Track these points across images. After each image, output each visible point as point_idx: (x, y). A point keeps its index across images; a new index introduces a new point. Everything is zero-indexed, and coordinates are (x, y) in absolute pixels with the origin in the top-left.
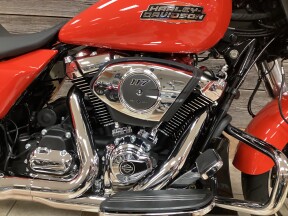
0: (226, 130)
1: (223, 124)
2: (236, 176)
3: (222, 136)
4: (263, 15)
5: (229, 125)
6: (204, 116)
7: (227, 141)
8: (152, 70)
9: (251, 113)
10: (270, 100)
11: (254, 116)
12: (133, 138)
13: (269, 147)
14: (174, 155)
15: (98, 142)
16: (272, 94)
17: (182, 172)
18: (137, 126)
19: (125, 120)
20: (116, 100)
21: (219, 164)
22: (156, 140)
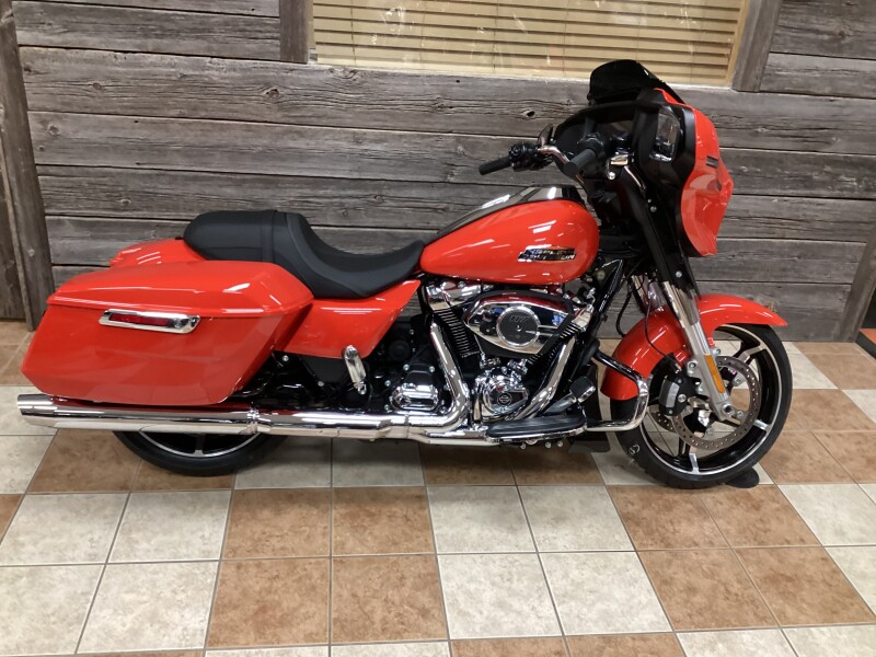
0: (595, 356)
1: (592, 350)
2: (605, 402)
3: (591, 362)
4: (629, 238)
5: (598, 351)
6: (573, 341)
7: (596, 367)
8: (527, 306)
9: (620, 333)
10: (642, 316)
11: (623, 336)
12: (504, 369)
13: (634, 373)
14: (545, 385)
15: (466, 375)
16: (643, 309)
17: (552, 402)
18: (506, 357)
19: (493, 351)
20: (493, 334)
21: (592, 389)
22: (525, 370)
